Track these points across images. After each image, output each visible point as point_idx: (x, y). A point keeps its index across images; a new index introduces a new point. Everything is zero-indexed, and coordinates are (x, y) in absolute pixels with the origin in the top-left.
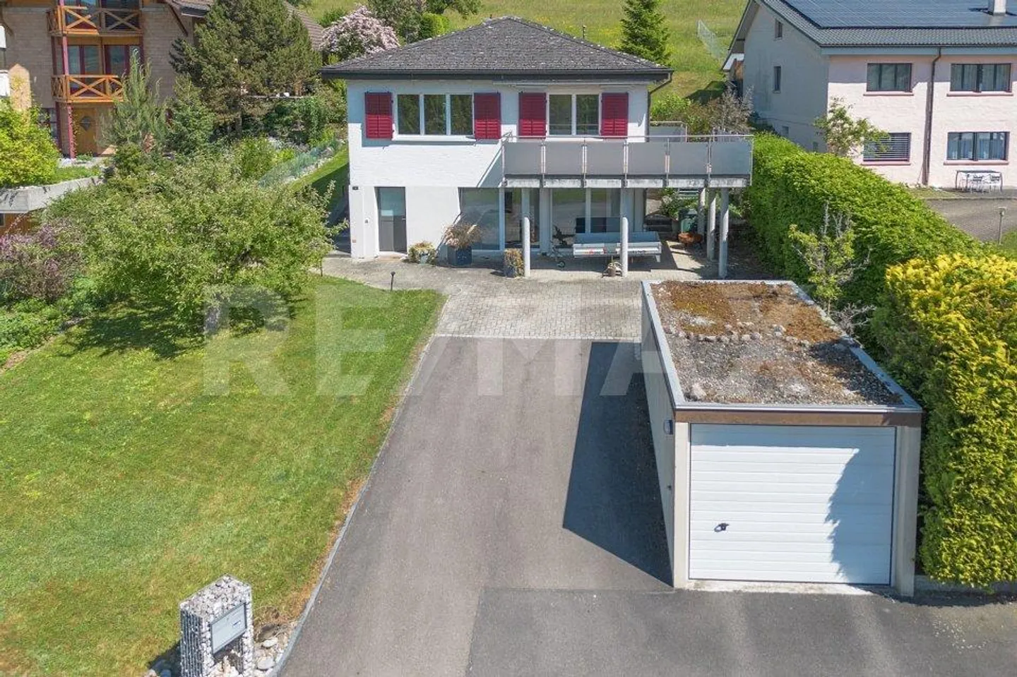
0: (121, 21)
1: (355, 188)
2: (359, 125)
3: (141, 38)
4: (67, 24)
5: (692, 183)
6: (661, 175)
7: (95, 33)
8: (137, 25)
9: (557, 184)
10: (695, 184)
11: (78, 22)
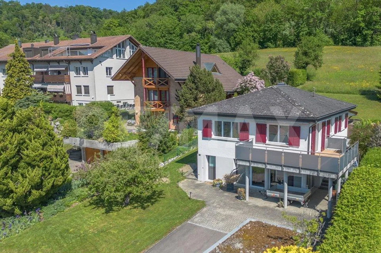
0: (162, 82)
1: (200, 155)
2: (201, 131)
3: (169, 88)
4: (145, 84)
5: (312, 173)
6: (298, 168)
7: (154, 87)
8: (167, 84)
9: (256, 165)
10: (313, 174)
11: (149, 83)
